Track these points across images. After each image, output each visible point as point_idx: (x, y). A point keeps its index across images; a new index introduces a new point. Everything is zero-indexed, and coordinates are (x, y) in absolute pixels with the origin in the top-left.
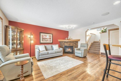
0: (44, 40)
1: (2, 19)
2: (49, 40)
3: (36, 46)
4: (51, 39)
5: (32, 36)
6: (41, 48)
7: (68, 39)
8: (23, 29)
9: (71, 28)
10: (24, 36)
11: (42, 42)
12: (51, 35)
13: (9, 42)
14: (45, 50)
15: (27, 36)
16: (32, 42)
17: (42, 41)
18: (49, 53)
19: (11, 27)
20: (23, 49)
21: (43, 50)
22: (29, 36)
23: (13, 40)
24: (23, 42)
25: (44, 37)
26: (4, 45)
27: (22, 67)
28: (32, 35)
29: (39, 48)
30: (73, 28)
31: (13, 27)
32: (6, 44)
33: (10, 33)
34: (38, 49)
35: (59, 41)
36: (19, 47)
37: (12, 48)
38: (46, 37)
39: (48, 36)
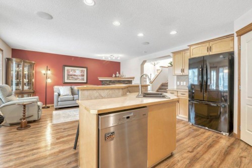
0: (70, 78)
1: (2, 51)
2: (81, 78)
3: (56, 88)
4: (84, 76)
5: (49, 72)
6: (64, 91)
7: (116, 77)
8: (33, 62)
9: (114, 58)
10: (35, 72)
11: (66, 81)
12: (85, 69)
13: (12, 81)
14: (70, 94)
15: (40, 72)
16: (49, 81)
17: (68, 79)
18: (75, 99)
19: (14, 59)
20: (33, 92)
21: (66, 94)
22: (43, 72)
23: (17, 78)
24: (33, 80)
25: (71, 73)
26: (4, 85)
27: (24, 108)
28: (49, 70)
29: (59, 90)
30: (119, 58)
31: (18, 60)
32: (7, 83)
33: (14, 68)
34: (58, 92)
35: (100, 80)
36: (26, 88)
37: (16, 89)
38: (75, 74)
39: (78, 71)
